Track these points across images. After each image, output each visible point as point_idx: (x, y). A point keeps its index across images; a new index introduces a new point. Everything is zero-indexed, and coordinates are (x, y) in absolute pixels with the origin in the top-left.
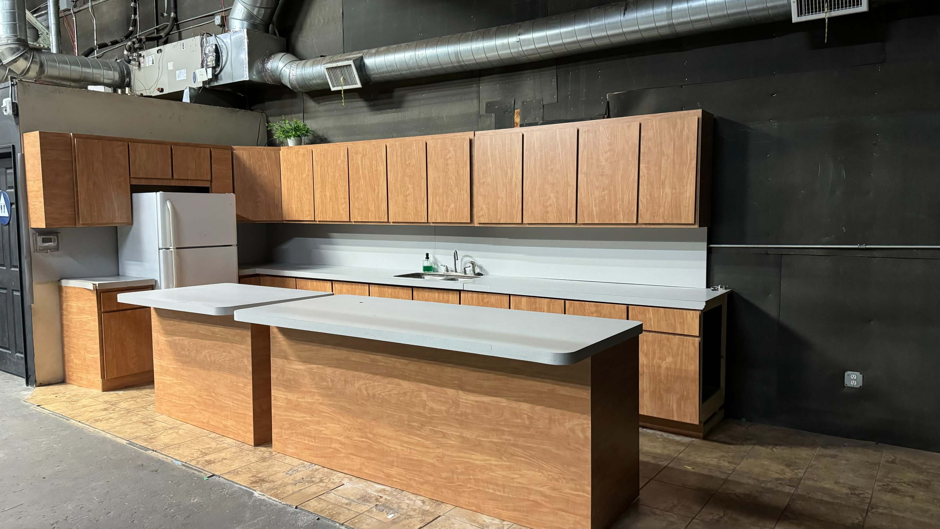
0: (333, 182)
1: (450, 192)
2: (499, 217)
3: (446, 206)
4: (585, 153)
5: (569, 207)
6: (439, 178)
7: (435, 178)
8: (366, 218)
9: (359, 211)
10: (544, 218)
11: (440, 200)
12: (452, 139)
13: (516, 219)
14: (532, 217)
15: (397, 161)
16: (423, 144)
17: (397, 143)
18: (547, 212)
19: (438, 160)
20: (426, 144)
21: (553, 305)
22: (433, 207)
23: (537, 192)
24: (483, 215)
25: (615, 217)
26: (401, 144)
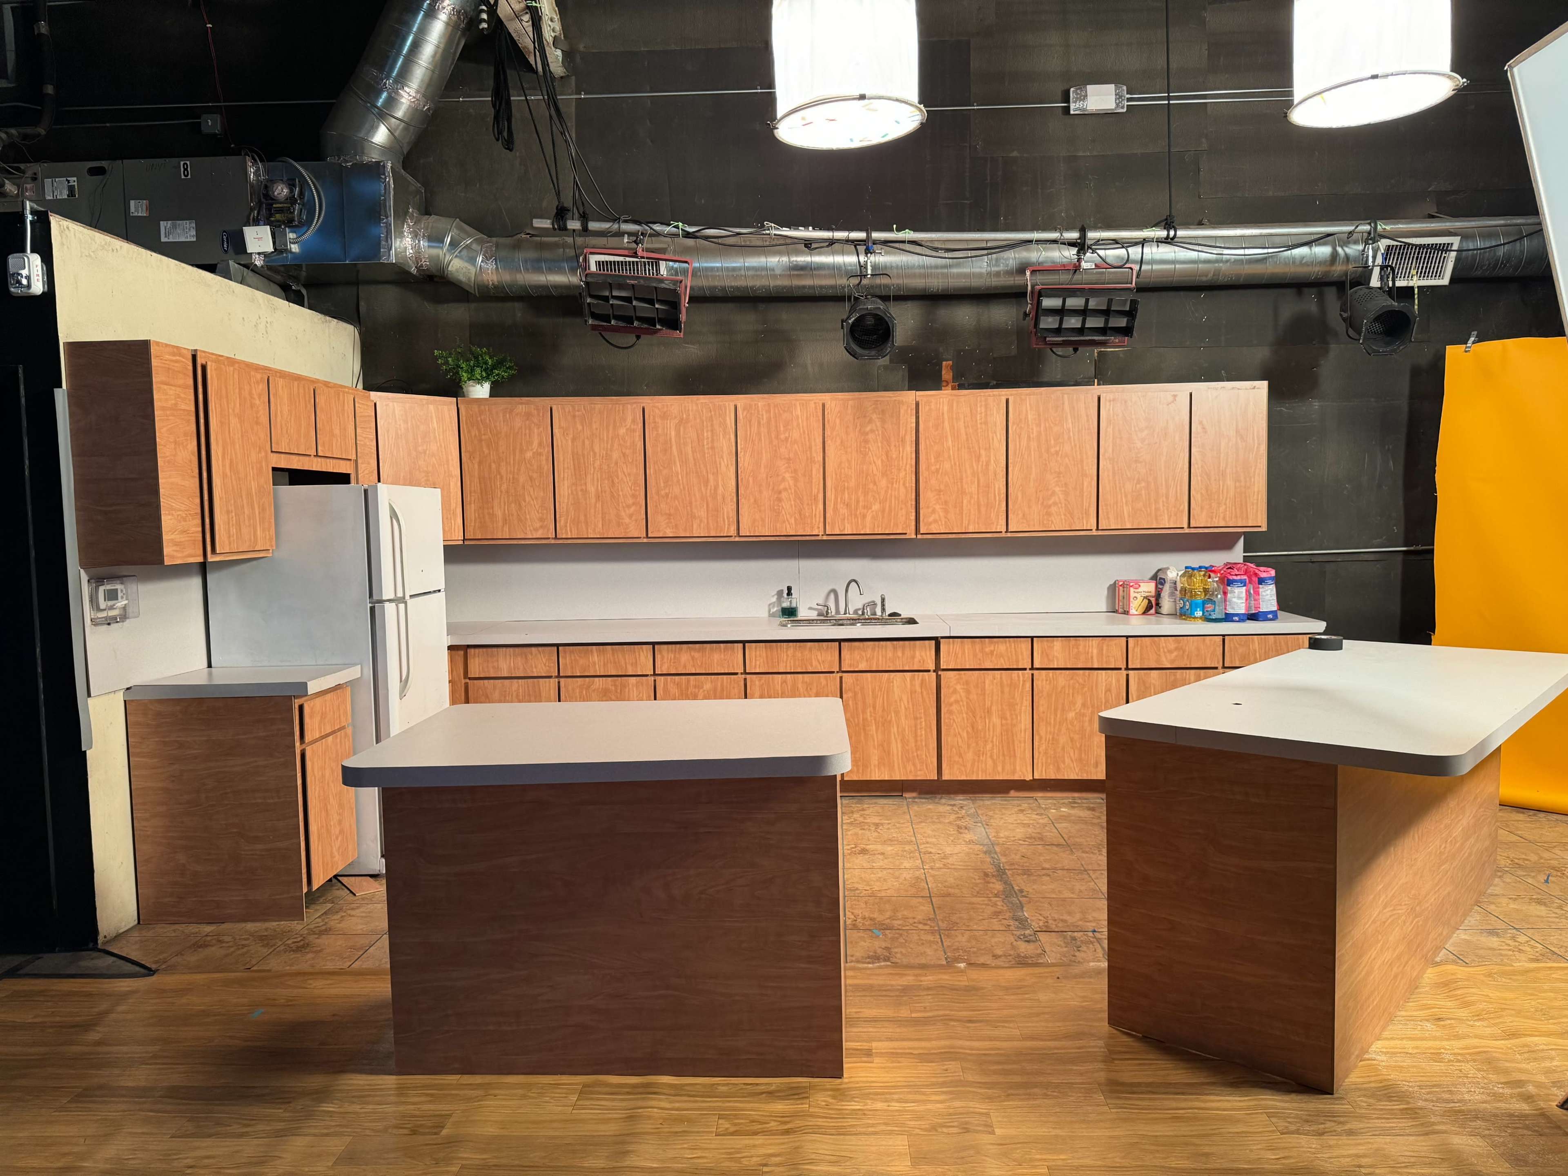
0: (605, 467)
1: (871, 486)
2: (965, 522)
3: (864, 507)
4: (1110, 430)
5: (1086, 504)
6: (849, 462)
7: (841, 463)
8: (685, 530)
9: (669, 519)
10: (1045, 522)
11: (850, 499)
12: (877, 401)
13: (997, 525)
14: (1025, 521)
15: (759, 434)
16: (816, 408)
17: (760, 404)
18: (1049, 514)
19: (847, 433)
20: (824, 405)
21: (1108, 646)
22: (835, 509)
23: (1032, 484)
24: (935, 521)
25: (1156, 519)
26: (769, 405)
